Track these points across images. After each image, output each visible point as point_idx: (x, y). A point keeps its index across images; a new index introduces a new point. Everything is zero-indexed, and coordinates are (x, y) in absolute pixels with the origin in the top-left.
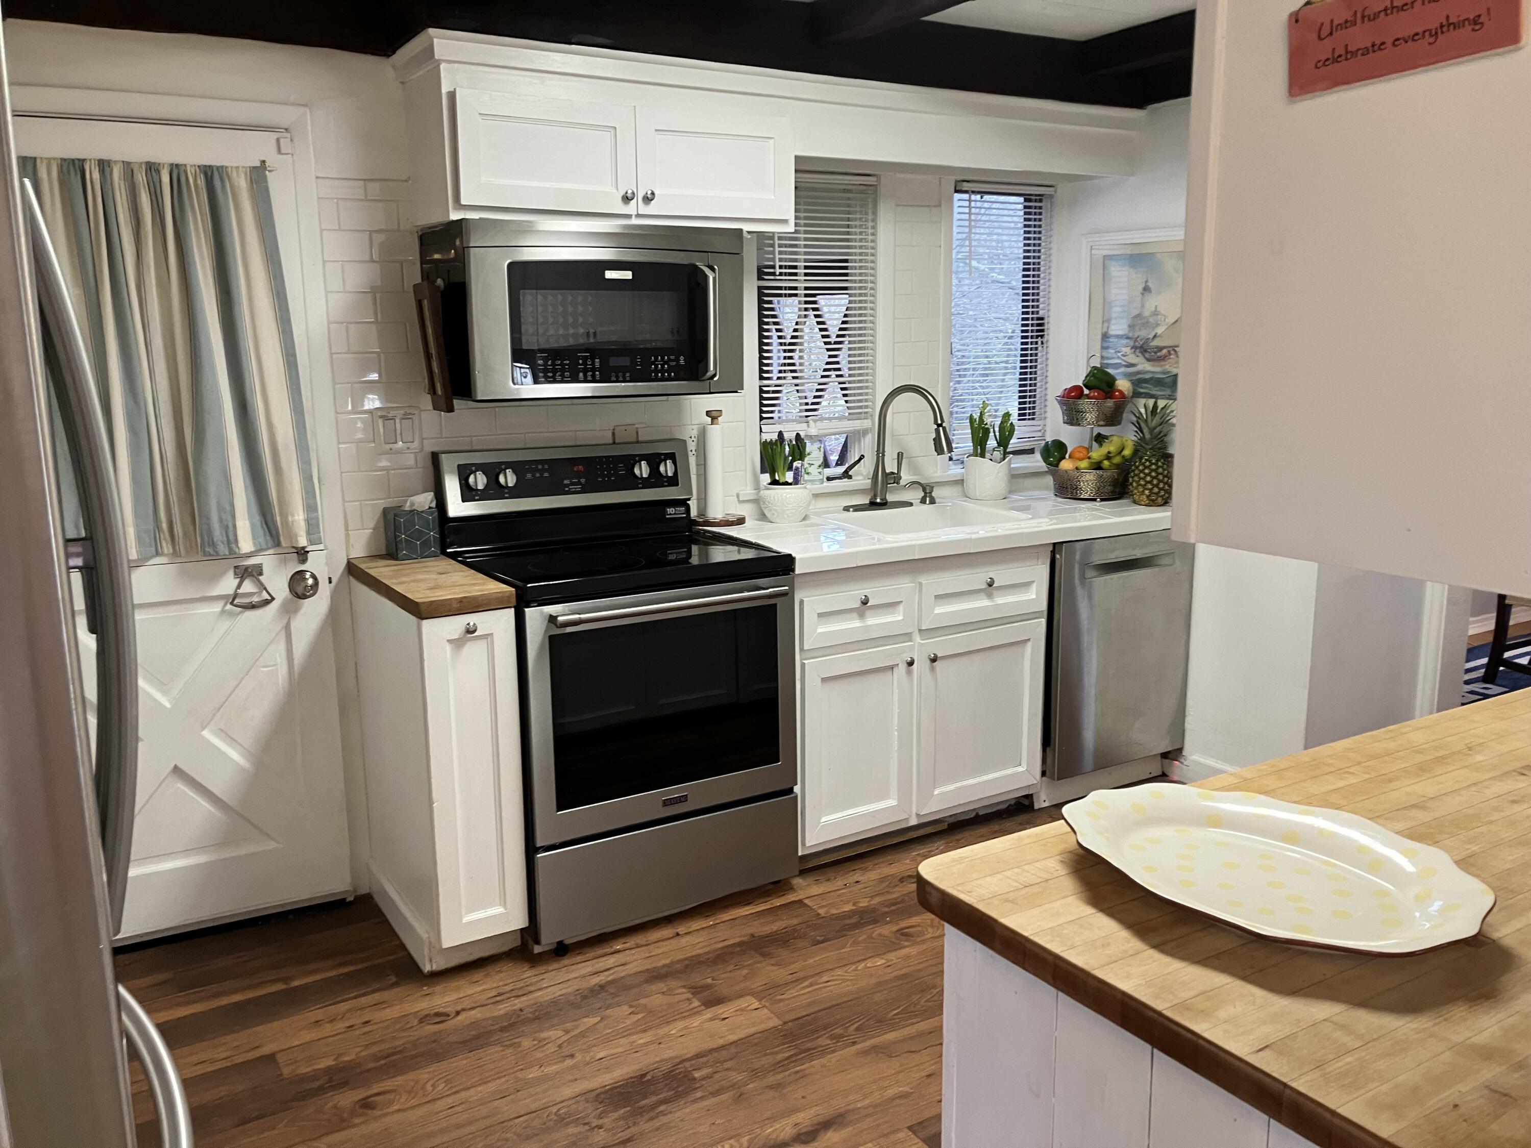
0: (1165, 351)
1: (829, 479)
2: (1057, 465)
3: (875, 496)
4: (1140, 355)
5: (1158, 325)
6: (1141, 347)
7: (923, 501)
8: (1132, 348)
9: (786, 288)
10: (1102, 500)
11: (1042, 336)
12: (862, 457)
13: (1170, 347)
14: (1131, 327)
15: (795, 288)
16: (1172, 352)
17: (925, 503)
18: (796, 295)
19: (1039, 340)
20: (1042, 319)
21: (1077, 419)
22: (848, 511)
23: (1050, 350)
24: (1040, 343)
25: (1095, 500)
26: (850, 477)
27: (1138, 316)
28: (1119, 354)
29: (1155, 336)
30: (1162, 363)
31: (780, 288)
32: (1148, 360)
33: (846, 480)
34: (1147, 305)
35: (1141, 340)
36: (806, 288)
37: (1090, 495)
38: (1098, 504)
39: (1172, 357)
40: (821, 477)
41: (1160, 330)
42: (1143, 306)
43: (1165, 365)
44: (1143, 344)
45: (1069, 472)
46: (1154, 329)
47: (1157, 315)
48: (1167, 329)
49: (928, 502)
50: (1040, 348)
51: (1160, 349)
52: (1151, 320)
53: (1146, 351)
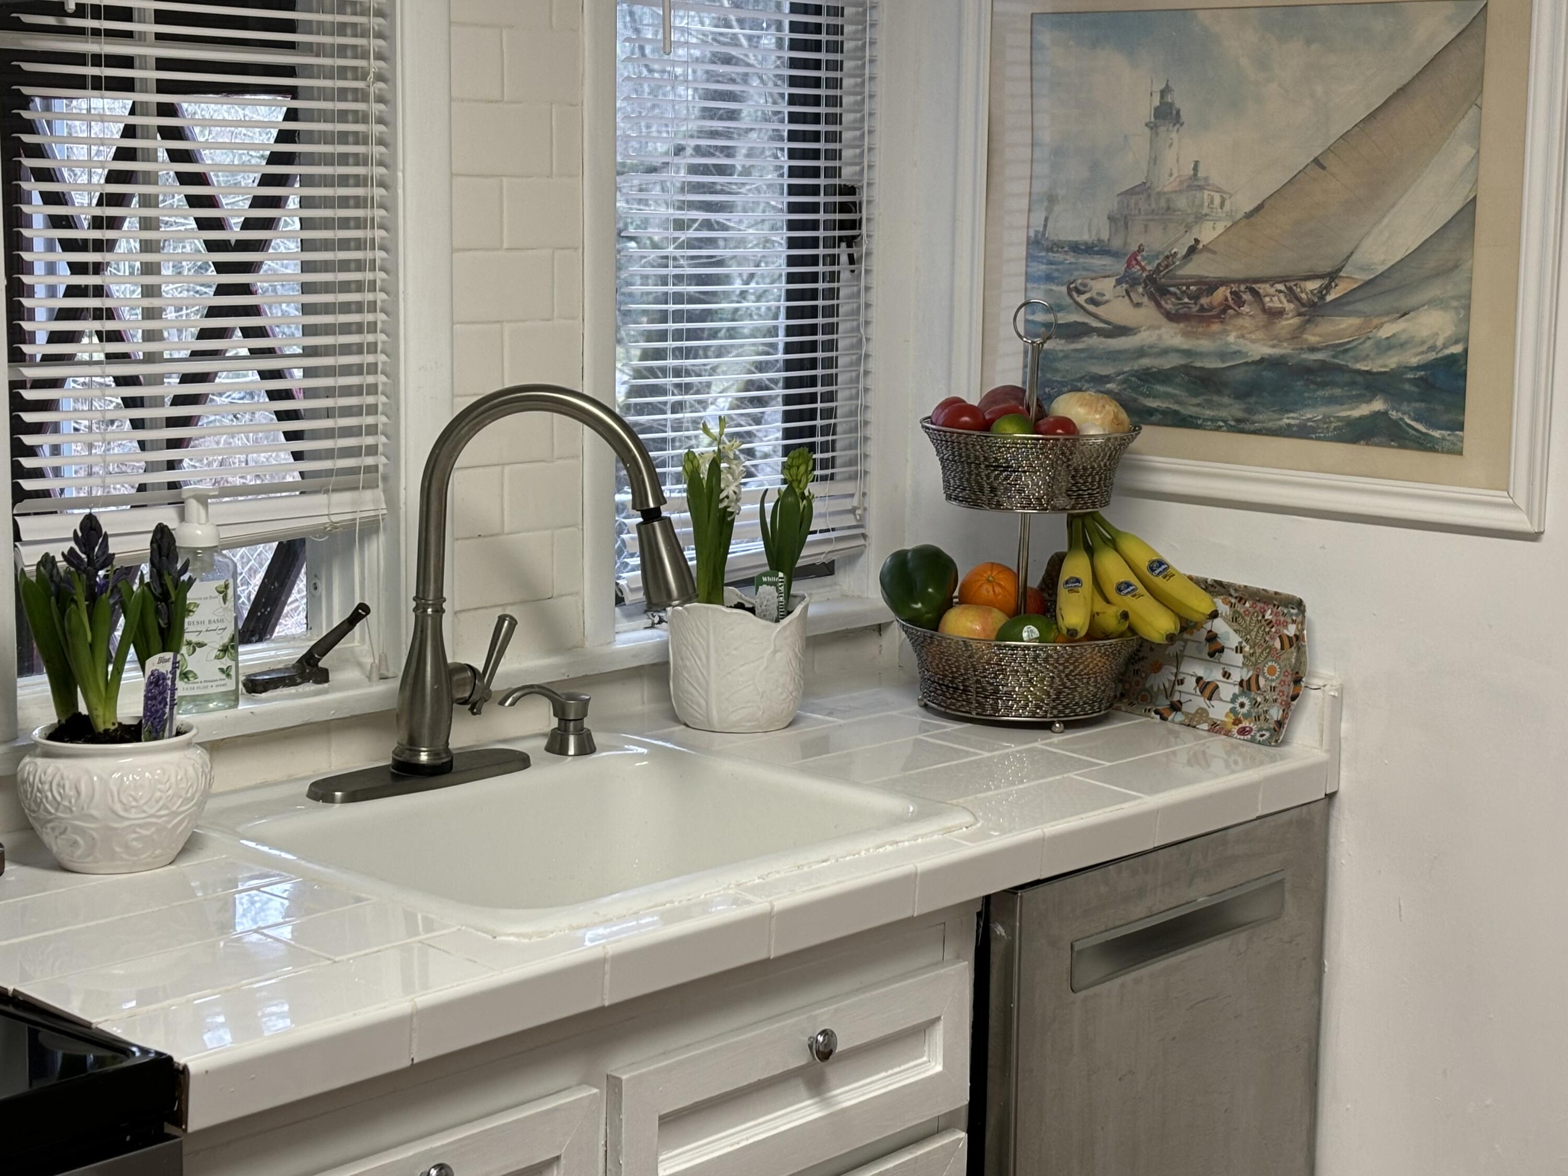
0: (1222, 293)
1: (255, 686)
2: (935, 624)
3: (413, 744)
4: (1145, 300)
5: (1200, 218)
6: (1151, 280)
7: (557, 745)
8: (1119, 282)
9: (97, 60)
10: (1069, 725)
11: (850, 241)
12: (360, 613)
13: (1239, 282)
14: (1120, 221)
15: (127, 62)
16: (1247, 297)
17: (563, 751)
18: (127, 85)
19: (842, 251)
20: (851, 190)
21: (993, 490)
22: (328, 798)
23: (876, 280)
24: (844, 259)
25: (1046, 726)
26: (322, 676)
27: (1143, 189)
28: (1081, 299)
29: (1192, 250)
30: (1216, 327)
31: (78, 59)
32: (1172, 317)
33: (309, 687)
34: (1169, 158)
35: (1149, 259)
36: (163, 64)
37: (1034, 715)
38: (1057, 738)
39: (1245, 309)
40: (230, 685)
41: (1207, 234)
42: (1154, 160)
43: (1225, 332)
44: (1157, 270)
45: (974, 644)
46: (1188, 228)
47: (1201, 188)
48: (1228, 229)
49: (572, 751)
50: (845, 275)
51: (1211, 286)
52: (1182, 202)
53: (1163, 291)
